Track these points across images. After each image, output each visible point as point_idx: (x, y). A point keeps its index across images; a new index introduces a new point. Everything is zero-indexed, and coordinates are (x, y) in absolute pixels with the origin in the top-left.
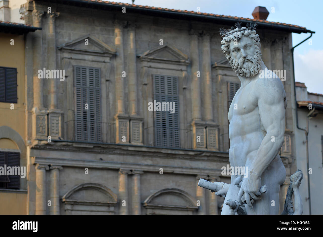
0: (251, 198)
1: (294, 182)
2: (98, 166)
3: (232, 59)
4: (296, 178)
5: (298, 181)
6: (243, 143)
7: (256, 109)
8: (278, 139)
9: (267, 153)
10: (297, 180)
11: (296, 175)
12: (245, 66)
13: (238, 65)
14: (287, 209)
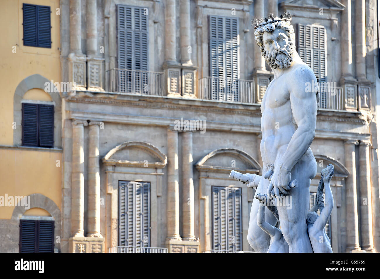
0: (281, 192)
1: (324, 176)
2: (144, 122)
3: (265, 51)
4: (327, 173)
5: (328, 176)
6: (274, 136)
7: (288, 102)
8: (309, 134)
9: (298, 148)
10: (328, 174)
11: (327, 170)
12: (278, 58)
13: (271, 57)
14: (318, 204)
